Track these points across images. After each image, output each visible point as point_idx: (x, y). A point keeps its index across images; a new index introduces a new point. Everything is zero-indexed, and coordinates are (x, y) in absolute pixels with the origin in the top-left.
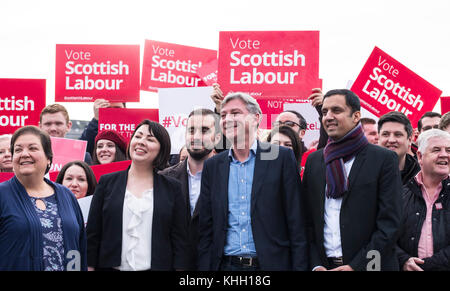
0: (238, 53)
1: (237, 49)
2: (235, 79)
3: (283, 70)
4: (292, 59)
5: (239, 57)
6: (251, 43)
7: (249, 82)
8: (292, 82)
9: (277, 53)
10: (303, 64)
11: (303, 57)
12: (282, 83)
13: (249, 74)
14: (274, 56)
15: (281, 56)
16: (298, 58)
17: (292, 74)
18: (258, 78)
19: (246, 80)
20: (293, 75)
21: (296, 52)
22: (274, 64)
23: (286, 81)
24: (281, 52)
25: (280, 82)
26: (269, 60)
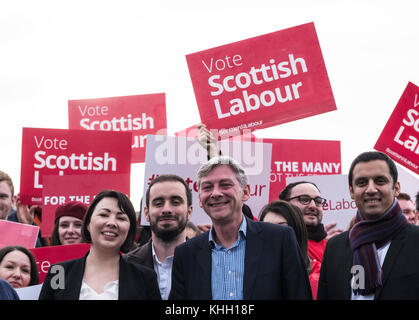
0: (218, 77)
1: (215, 72)
2: (223, 112)
3: (281, 83)
4: (289, 66)
5: (220, 81)
6: (231, 60)
7: (242, 110)
8: (297, 96)
9: (268, 64)
10: (305, 70)
11: (302, 61)
12: (285, 100)
13: (239, 101)
14: (264, 69)
15: (274, 67)
16: (296, 63)
17: (293, 85)
18: (252, 102)
19: (237, 109)
20: (295, 87)
21: (291, 56)
22: (268, 79)
23: (289, 97)
24: (272, 61)
25: (281, 100)
26: (260, 76)
